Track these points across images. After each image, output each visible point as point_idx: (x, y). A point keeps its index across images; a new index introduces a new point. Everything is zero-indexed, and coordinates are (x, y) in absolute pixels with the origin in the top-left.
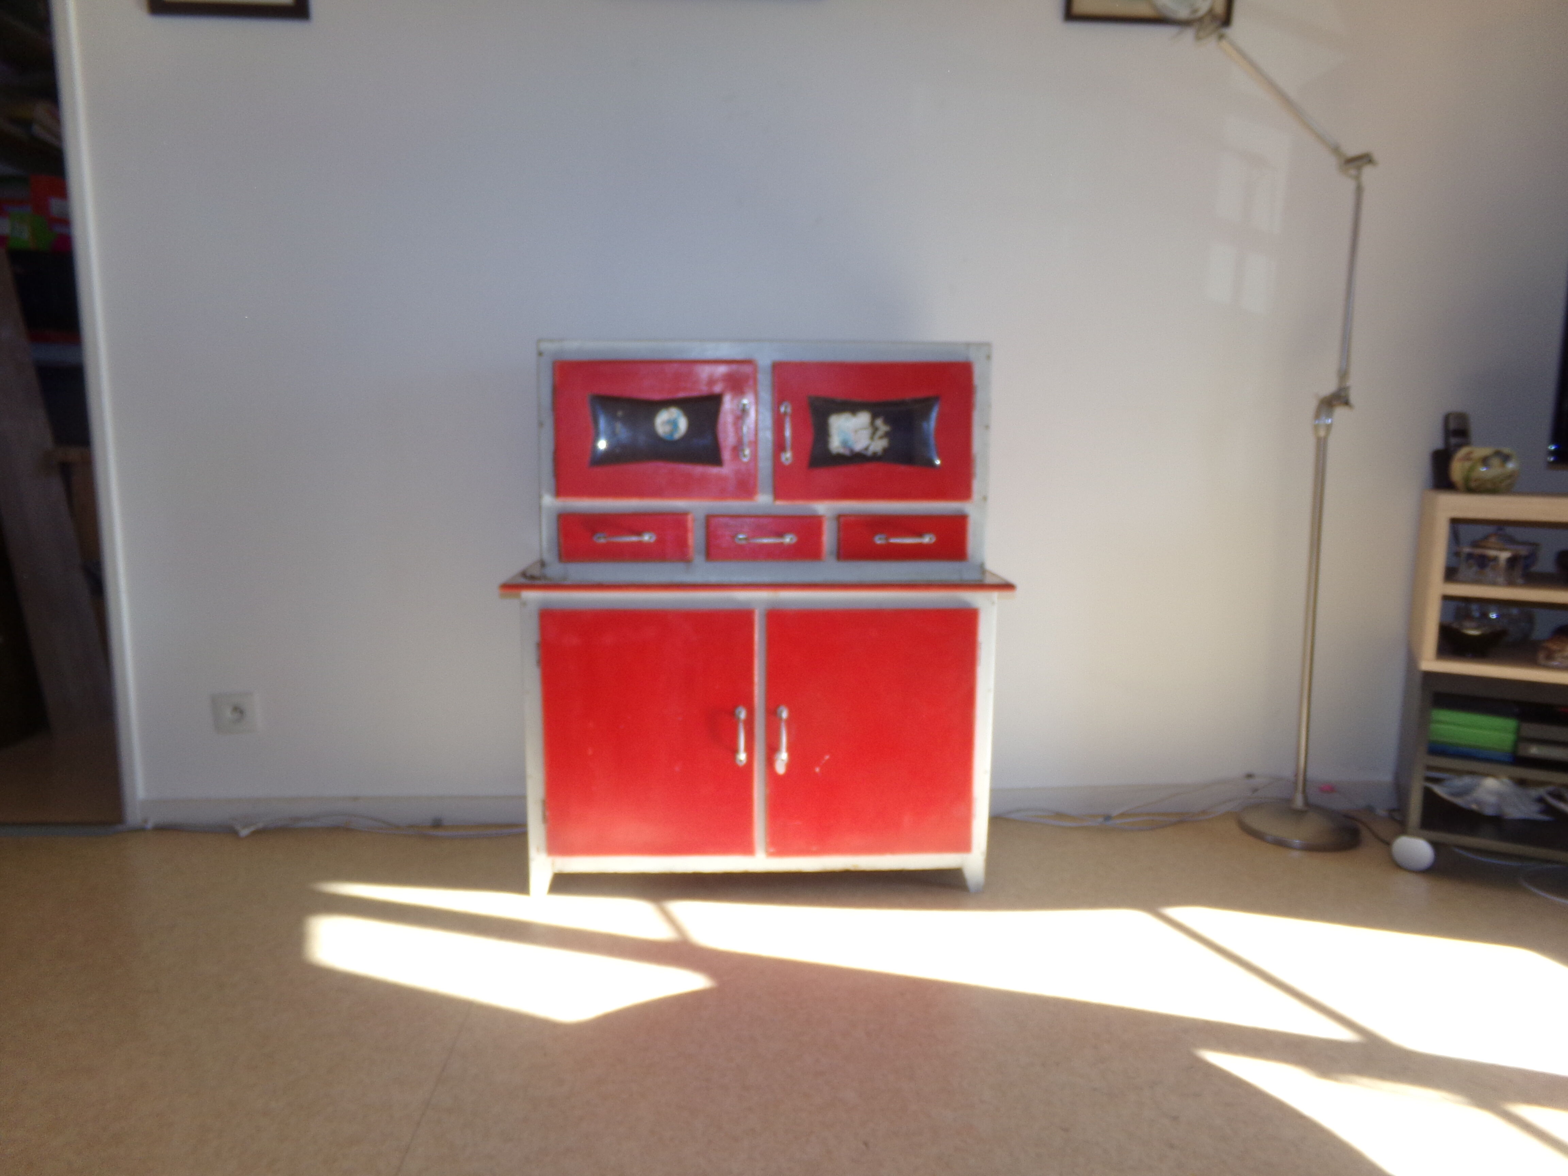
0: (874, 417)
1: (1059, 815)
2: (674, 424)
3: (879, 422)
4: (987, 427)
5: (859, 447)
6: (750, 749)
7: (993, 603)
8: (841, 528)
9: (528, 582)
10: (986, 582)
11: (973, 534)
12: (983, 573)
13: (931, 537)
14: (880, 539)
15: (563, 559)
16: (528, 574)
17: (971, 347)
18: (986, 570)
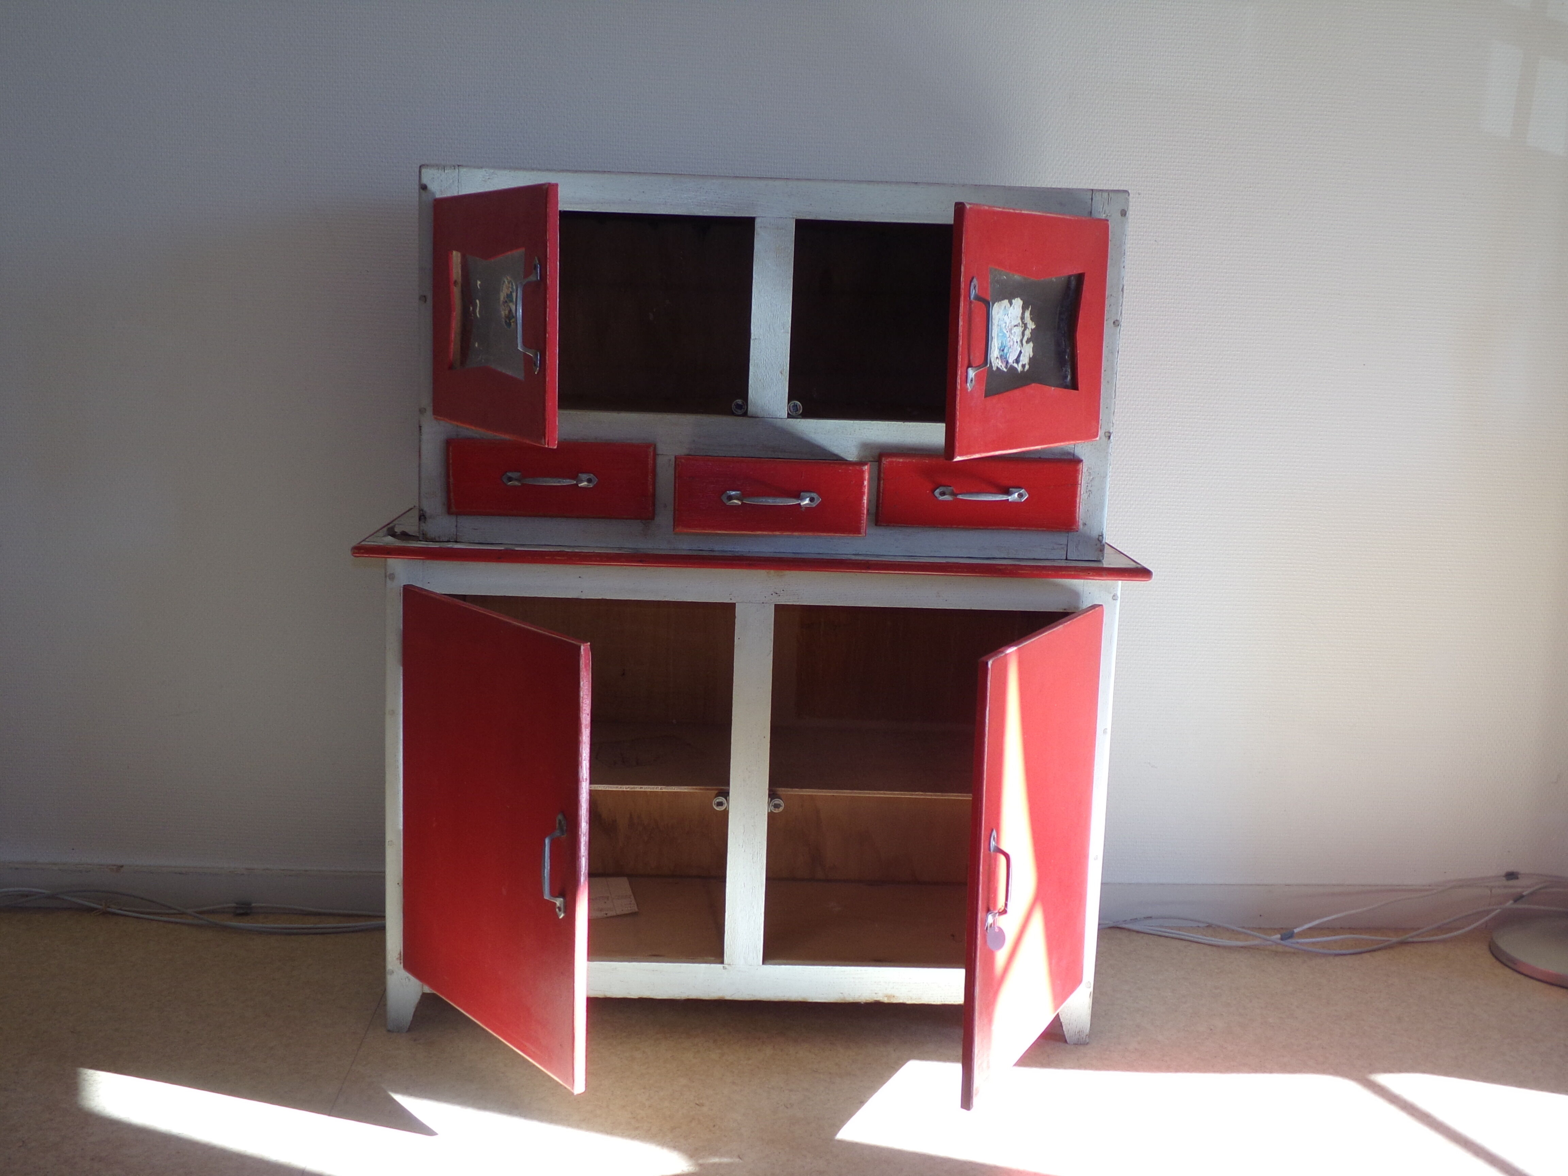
1: (1211, 927)
4: (1116, 323)
7: (1114, 598)
8: (882, 475)
9: (397, 543)
10: (1106, 564)
11: (1088, 490)
12: (1102, 550)
13: (1021, 492)
14: (943, 494)
15: (454, 509)
16: (398, 530)
17: (1097, 197)
18: (1106, 545)
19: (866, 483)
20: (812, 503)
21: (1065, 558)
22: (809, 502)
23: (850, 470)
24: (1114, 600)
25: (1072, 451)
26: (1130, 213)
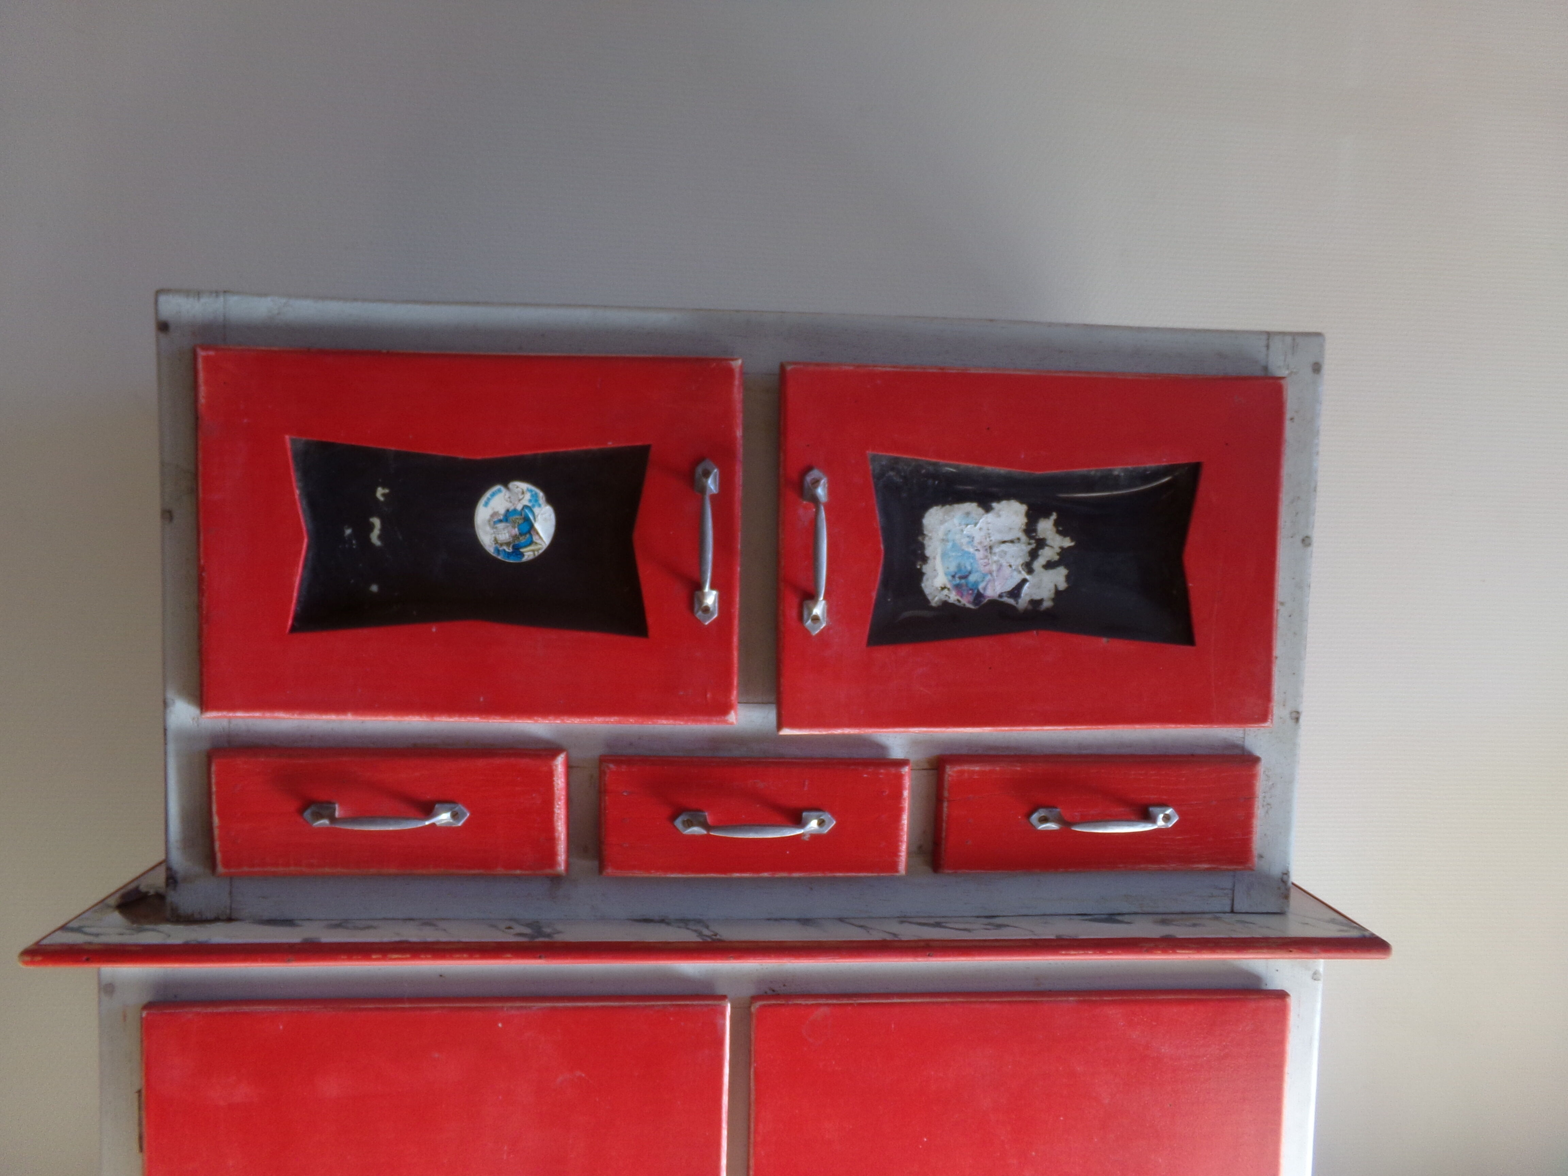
0: (1033, 515)
3: (1046, 527)
4: (1306, 542)
5: (993, 590)
8: (946, 794)
11: (1265, 803)
12: (1286, 897)
13: (1167, 812)
14: (1044, 820)
15: (221, 869)
17: (1277, 344)
18: (1293, 887)
19: (906, 793)
20: (821, 829)
21: (1228, 909)
22: (819, 828)
23: (881, 774)
24: (1315, 980)
25: (1240, 742)
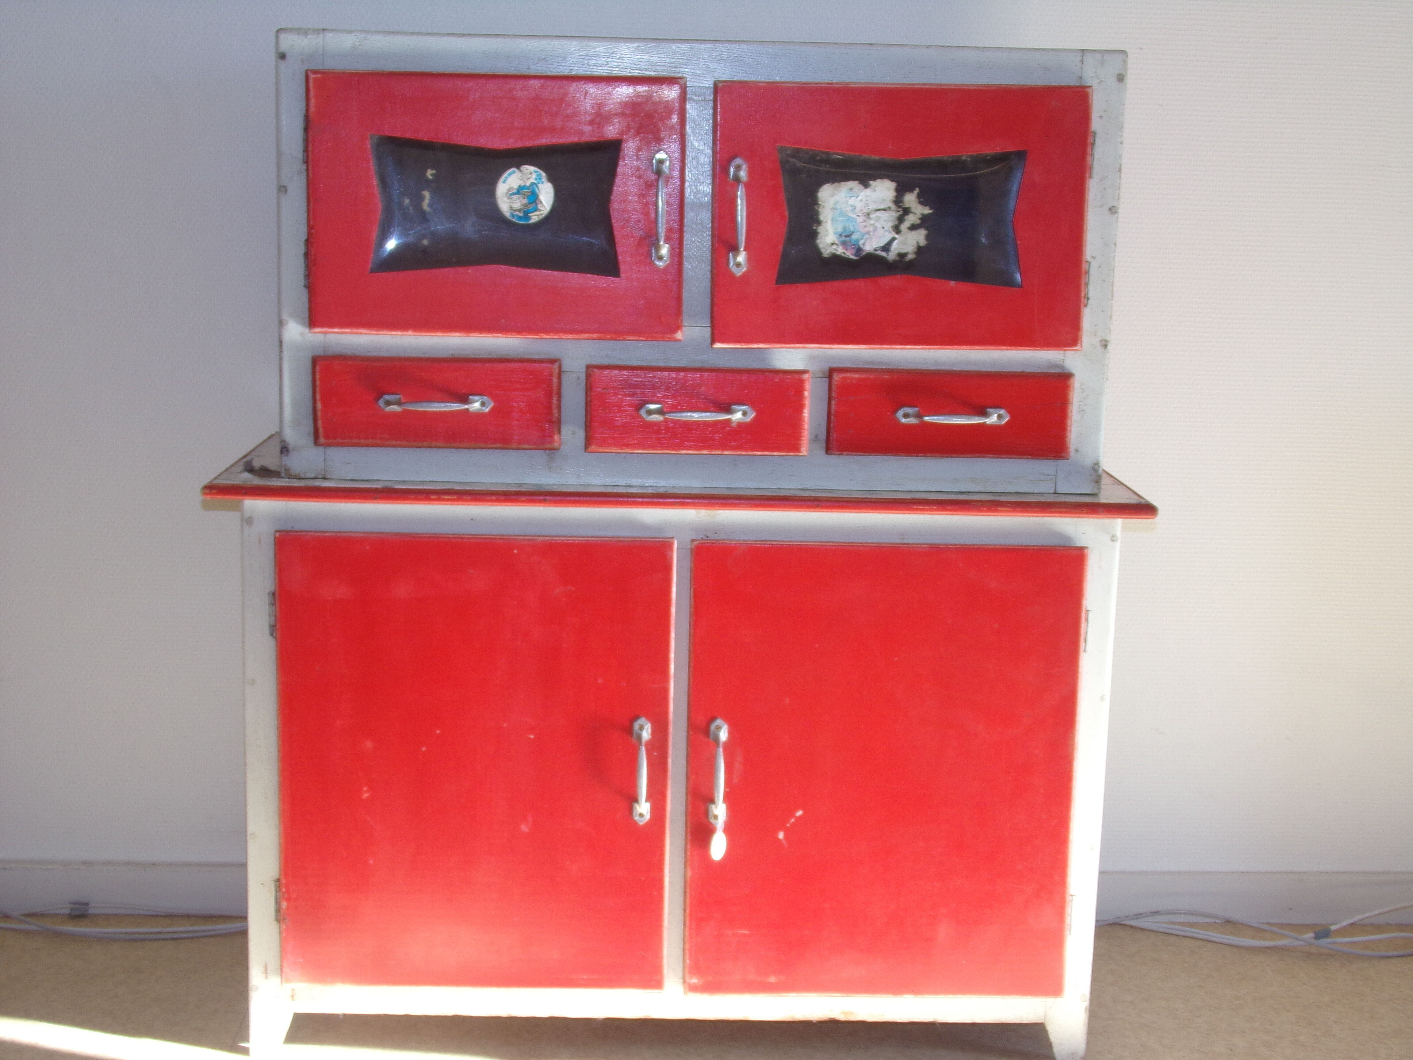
0: (901, 191)
1: (1230, 924)
2: (533, 198)
3: (910, 199)
4: (1113, 210)
5: (870, 246)
6: (657, 796)
7: (1113, 539)
8: (834, 394)
9: (257, 481)
10: (1103, 499)
11: (1081, 410)
12: (1098, 481)
13: (1001, 412)
14: (906, 415)
15: (322, 440)
16: (257, 464)
17: (1089, 59)
18: (1104, 476)
19: (807, 393)
20: (745, 419)
21: (1054, 491)
22: (743, 417)
23: (788, 381)
24: (1113, 541)
25: (1062, 365)
26: (1130, 79)
